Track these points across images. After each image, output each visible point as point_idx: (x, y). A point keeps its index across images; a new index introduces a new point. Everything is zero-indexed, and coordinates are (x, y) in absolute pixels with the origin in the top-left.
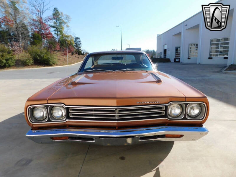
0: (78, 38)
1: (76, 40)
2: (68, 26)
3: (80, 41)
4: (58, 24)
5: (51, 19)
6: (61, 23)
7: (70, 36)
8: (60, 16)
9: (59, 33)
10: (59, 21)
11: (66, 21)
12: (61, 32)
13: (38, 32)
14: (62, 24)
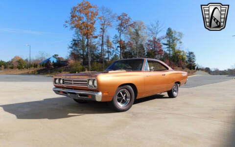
0: (192, 53)
1: (190, 55)
2: (181, 42)
3: (194, 56)
4: (171, 41)
5: (163, 38)
6: (173, 40)
7: (183, 51)
8: (173, 34)
9: (171, 49)
10: (172, 38)
11: (179, 38)
12: (173, 48)
13: (152, 50)
14: (175, 41)
